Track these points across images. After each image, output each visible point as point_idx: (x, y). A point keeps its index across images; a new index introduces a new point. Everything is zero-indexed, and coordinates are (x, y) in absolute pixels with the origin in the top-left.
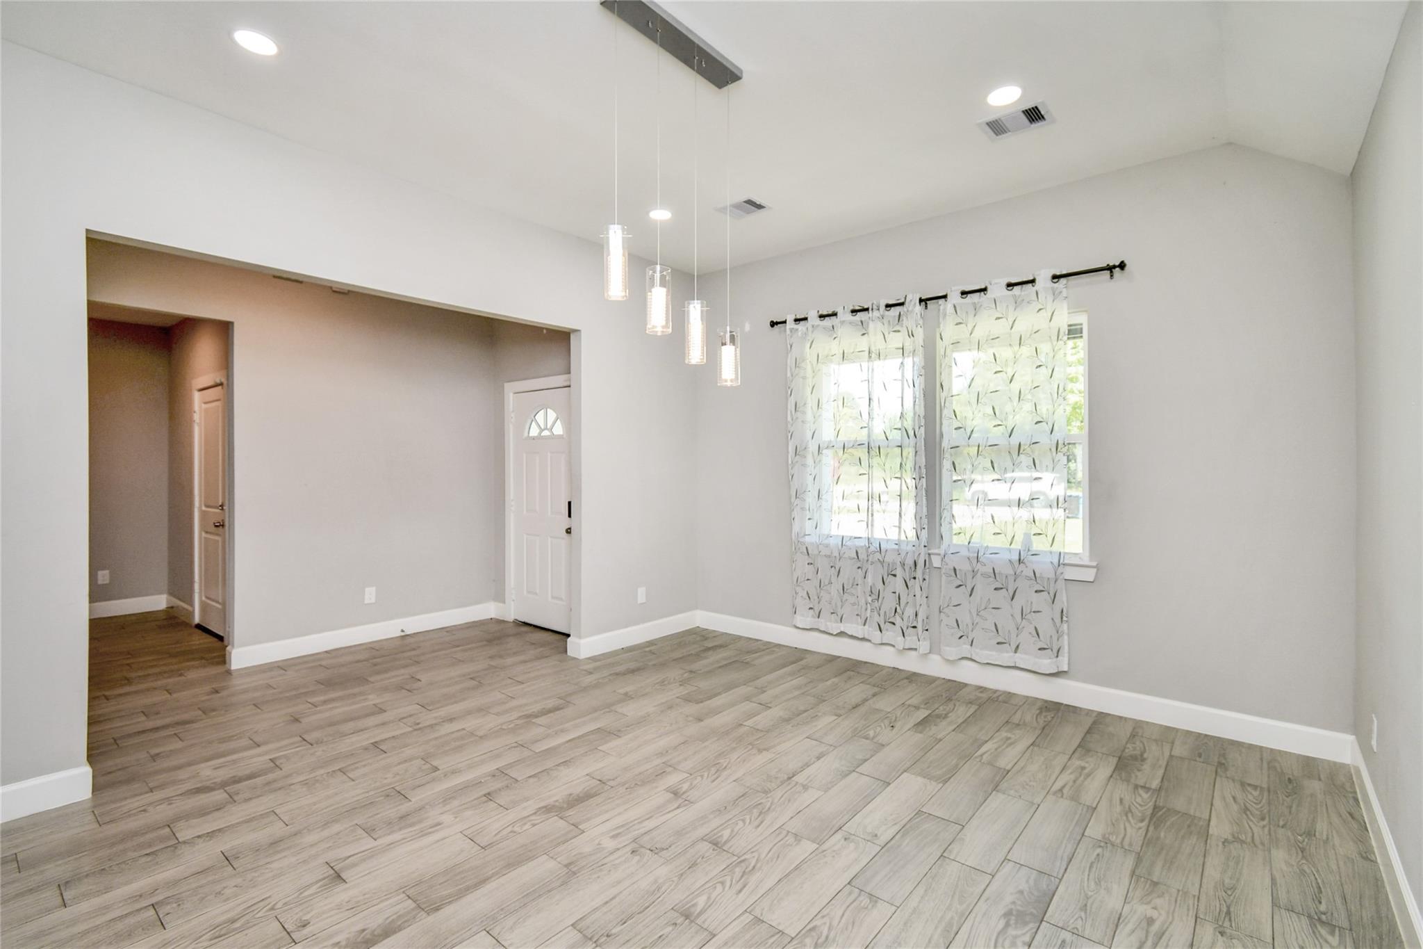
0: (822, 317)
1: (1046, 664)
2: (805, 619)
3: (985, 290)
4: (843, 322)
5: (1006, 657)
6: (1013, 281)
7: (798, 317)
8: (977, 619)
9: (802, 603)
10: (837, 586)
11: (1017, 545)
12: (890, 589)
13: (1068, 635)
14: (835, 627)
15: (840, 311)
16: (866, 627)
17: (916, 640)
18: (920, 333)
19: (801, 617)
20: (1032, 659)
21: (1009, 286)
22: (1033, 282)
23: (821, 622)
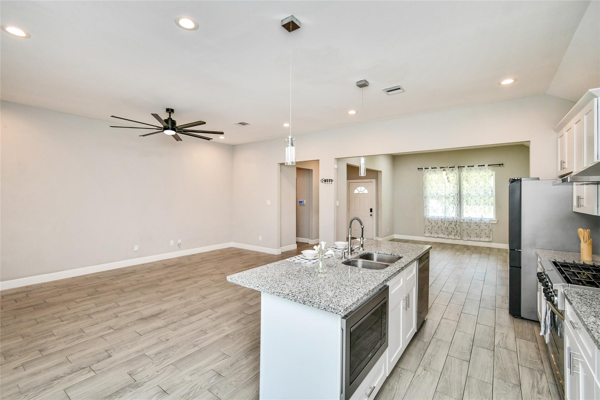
0: (432, 168)
1: (487, 239)
2: (428, 235)
3: (473, 166)
4: (438, 170)
5: (478, 239)
6: (480, 165)
7: (426, 168)
8: (471, 232)
9: (427, 231)
10: (437, 227)
11: (480, 217)
12: (450, 227)
13: (492, 234)
14: (437, 236)
15: (437, 167)
16: (445, 235)
17: (457, 237)
18: (458, 174)
19: (426, 235)
20: (484, 239)
21: (479, 166)
22: (484, 165)
23: (432, 235)
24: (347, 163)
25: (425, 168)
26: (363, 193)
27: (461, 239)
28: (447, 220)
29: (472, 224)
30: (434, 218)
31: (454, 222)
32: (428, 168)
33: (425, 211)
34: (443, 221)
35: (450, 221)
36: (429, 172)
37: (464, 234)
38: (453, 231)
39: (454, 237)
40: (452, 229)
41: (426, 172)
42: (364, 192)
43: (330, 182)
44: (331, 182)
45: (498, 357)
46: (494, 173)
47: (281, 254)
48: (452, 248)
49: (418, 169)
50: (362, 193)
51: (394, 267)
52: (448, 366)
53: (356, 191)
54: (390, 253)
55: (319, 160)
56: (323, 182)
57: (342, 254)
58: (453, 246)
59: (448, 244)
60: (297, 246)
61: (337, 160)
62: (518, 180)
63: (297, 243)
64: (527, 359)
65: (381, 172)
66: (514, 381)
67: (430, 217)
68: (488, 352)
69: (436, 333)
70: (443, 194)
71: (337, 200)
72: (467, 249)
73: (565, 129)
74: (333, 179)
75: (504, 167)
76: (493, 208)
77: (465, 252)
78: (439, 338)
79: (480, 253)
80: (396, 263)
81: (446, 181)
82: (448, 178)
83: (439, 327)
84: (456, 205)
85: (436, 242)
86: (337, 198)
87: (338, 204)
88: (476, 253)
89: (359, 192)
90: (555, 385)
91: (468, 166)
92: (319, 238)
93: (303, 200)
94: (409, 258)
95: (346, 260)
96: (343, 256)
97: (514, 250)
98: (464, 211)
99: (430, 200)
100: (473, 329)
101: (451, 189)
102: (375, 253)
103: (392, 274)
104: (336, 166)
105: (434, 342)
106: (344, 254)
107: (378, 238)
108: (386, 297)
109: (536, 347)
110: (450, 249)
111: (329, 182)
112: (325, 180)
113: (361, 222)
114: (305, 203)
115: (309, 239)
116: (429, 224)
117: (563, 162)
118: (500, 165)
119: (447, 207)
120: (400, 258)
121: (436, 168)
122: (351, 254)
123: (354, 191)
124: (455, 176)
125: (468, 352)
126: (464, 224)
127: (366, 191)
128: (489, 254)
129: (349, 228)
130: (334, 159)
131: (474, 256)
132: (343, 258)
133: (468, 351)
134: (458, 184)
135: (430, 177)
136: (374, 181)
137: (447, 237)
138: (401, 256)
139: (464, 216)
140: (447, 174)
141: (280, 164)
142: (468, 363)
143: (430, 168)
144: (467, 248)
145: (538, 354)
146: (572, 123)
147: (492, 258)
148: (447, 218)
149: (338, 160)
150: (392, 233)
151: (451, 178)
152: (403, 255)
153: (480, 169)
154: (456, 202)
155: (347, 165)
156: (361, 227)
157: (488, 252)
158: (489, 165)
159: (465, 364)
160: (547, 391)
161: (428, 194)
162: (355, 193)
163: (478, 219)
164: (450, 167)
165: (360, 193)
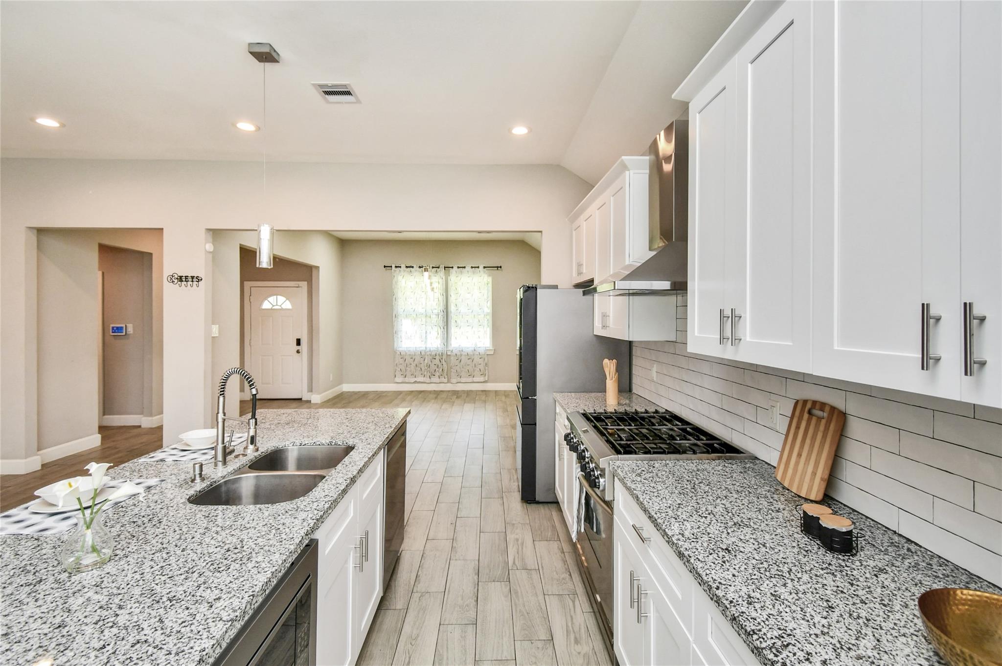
0: (407, 267)
1: (482, 379)
2: (400, 380)
3: (465, 267)
4: (416, 271)
5: (470, 380)
8: (462, 370)
9: (398, 373)
10: (414, 365)
11: (473, 346)
12: (433, 363)
13: (488, 370)
14: (413, 380)
15: (415, 266)
16: (425, 378)
17: (443, 380)
18: (444, 277)
19: (397, 380)
20: (478, 378)
21: (472, 267)
22: (478, 267)
23: (407, 380)
24: (240, 244)
25: (396, 267)
26: (282, 309)
27: (449, 382)
28: (428, 353)
29: (463, 358)
30: (409, 351)
31: (439, 355)
32: (400, 267)
33: (395, 340)
34: (422, 355)
35: (433, 354)
36: (402, 273)
37: (452, 373)
38: (437, 369)
39: (437, 380)
40: (435, 367)
41: (397, 272)
42: (284, 307)
43: (192, 281)
44: (195, 283)
45: (516, 593)
46: (490, 279)
47: (40, 468)
48: (436, 398)
49: (385, 267)
50: (280, 308)
51: (334, 481)
52: (441, 651)
53: (266, 305)
54: (328, 442)
55: (162, 229)
56: (173, 282)
57: (194, 471)
58: (437, 394)
59: (430, 392)
60: (103, 439)
61: (213, 233)
62: (533, 287)
63: (102, 429)
64: (552, 578)
65: (317, 268)
66: (543, 635)
67: (403, 349)
68: (501, 585)
69: (418, 579)
70: (423, 311)
71: (213, 324)
72: (457, 397)
73: (583, 217)
74: (201, 275)
75: (502, 270)
76: (489, 331)
77: (454, 402)
78: (423, 590)
79: (474, 401)
80: (339, 467)
81: (429, 288)
82: (431, 283)
83: (423, 564)
84: (442, 327)
85: (412, 391)
86: (214, 317)
87: (217, 332)
88: (468, 403)
89: (273, 306)
90: (592, 613)
91: (458, 267)
92: (162, 413)
93: (124, 326)
94: (369, 446)
95: (207, 483)
96: (195, 476)
97: (528, 398)
98: (452, 337)
99: (403, 320)
100: (476, 548)
101: (434, 303)
102: (293, 445)
103: (327, 506)
104: (210, 247)
105: (416, 601)
106: (201, 470)
107: (312, 395)
108: (309, 576)
109: (559, 549)
110: (433, 401)
111: (190, 283)
112: (181, 277)
113: (251, 381)
114: (132, 332)
115: (142, 416)
116: (402, 361)
117: (580, 265)
118: (498, 267)
119: (428, 332)
120: (349, 449)
121: (413, 267)
122: (225, 462)
123: (261, 304)
124: (440, 280)
125: (473, 601)
126: (452, 358)
127: (288, 305)
128: (485, 402)
129: (219, 397)
130: (204, 231)
131: (468, 407)
132: (198, 479)
133: (472, 599)
134: (444, 294)
135: (403, 281)
136: (304, 285)
137: (428, 380)
138: (351, 443)
139: (452, 346)
140: (430, 277)
141: (35, 231)
142: (475, 626)
143: (403, 266)
144: (456, 394)
145: (564, 562)
146: (592, 209)
147: (490, 407)
148: (428, 349)
149: (216, 234)
150: (340, 381)
151: (435, 285)
152: (356, 441)
153: (474, 273)
154: (441, 324)
155: (240, 248)
156: (251, 392)
157: (483, 398)
158: (484, 267)
159: (470, 629)
160: (585, 631)
161: (400, 311)
162: (264, 309)
163: (471, 349)
164: (433, 267)
165: (274, 309)
